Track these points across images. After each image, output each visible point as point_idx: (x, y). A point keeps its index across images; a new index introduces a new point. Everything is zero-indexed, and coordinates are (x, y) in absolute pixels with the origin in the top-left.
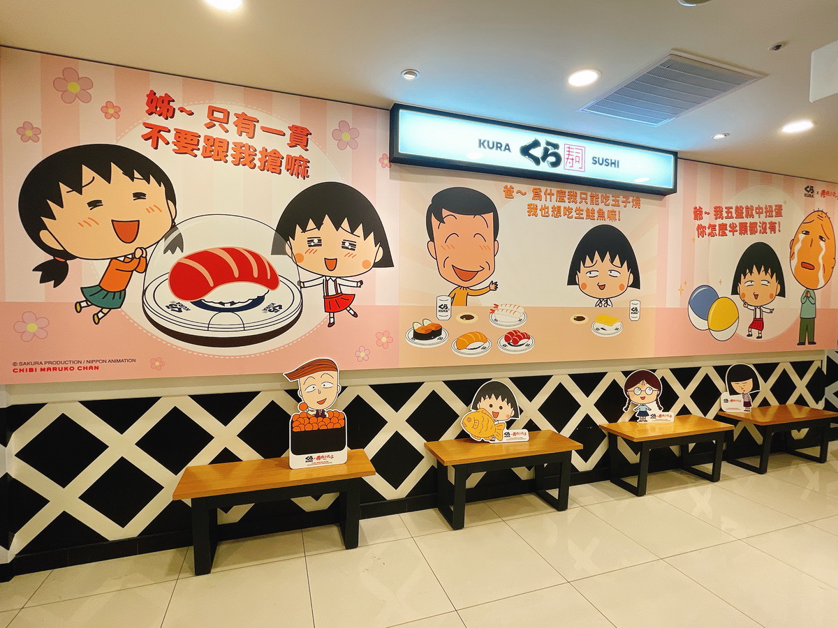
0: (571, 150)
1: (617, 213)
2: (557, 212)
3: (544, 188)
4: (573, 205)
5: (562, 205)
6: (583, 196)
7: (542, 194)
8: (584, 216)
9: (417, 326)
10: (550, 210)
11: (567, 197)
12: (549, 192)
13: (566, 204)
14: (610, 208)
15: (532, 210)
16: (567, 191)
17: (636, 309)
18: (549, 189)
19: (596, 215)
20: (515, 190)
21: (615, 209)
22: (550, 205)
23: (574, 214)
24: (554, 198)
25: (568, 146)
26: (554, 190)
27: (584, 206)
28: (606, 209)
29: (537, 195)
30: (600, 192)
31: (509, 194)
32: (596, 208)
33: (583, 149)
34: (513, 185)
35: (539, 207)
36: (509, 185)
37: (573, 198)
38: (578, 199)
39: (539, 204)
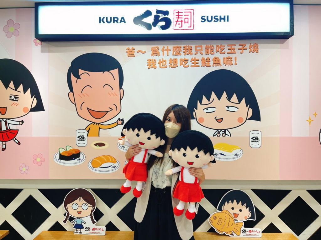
0: (180, 14)
1: (233, 59)
2: (174, 64)
3: (161, 46)
4: (189, 57)
5: (178, 58)
6: (198, 49)
7: (160, 51)
8: (200, 64)
9: (62, 151)
10: (168, 62)
11: (183, 51)
12: (166, 48)
13: (182, 57)
14: (226, 55)
15: (151, 64)
16: (182, 46)
17: (257, 138)
18: (166, 47)
19: (212, 63)
20: (136, 51)
21: (231, 55)
22: (167, 58)
23: (190, 64)
24: (171, 53)
25: (177, 11)
26: (171, 47)
27: (199, 57)
28: (221, 57)
29: (155, 52)
30: (215, 44)
31: (131, 54)
32: (211, 57)
33: (192, 11)
34: (134, 47)
35: (157, 61)
36: (131, 47)
37: (188, 51)
38: (194, 51)
39: (157, 58)
